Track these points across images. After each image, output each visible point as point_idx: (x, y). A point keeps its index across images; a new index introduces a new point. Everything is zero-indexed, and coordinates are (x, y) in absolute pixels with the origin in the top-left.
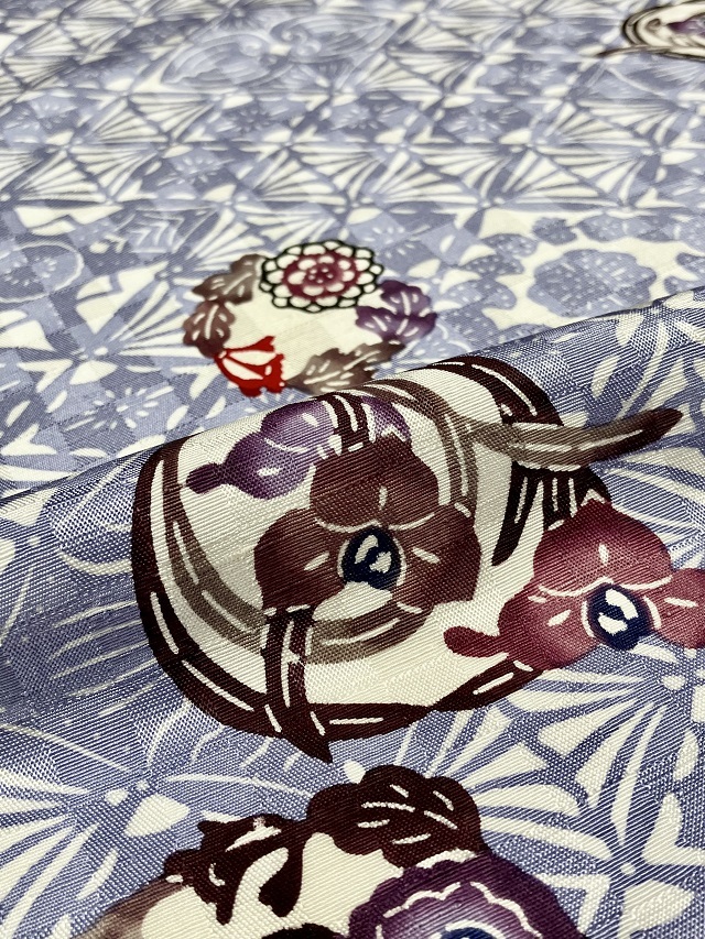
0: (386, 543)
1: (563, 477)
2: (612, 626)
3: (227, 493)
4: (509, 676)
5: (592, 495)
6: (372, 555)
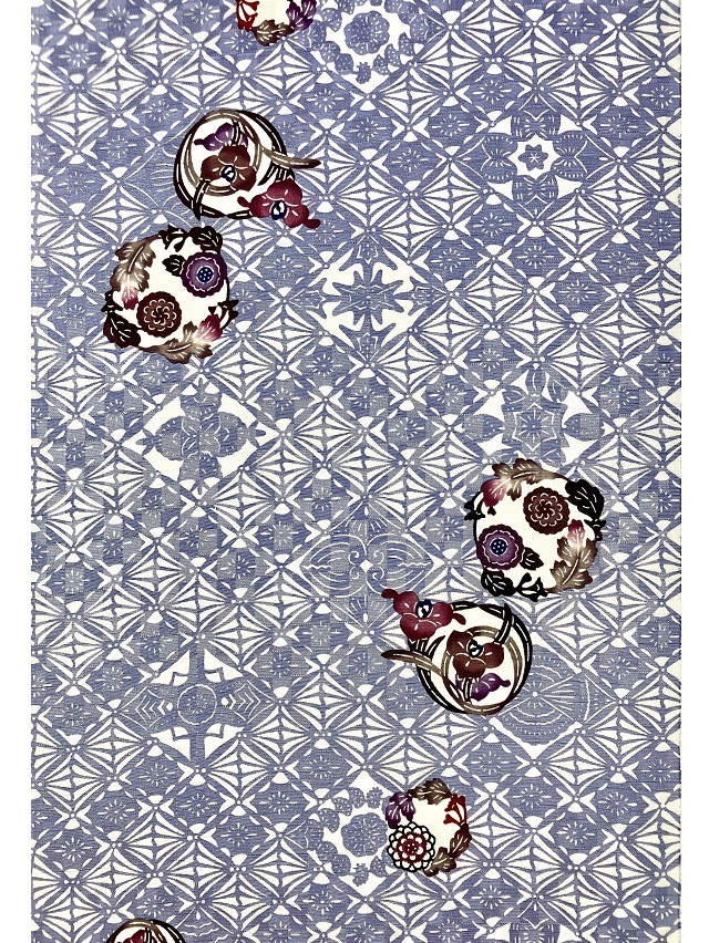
0: (233, 171)
1: (284, 169)
2: (276, 212)
3: (202, 146)
4: (246, 215)
5: (290, 176)
6: (229, 172)
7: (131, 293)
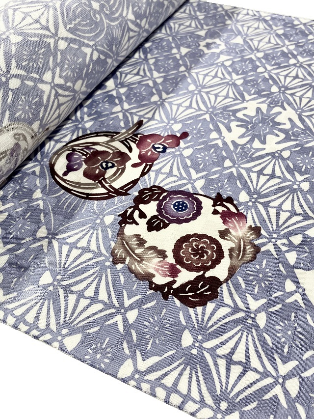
1: (131, 137)
2: (160, 150)
4: (148, 166)
5: (139, 136)
7: (162, 266)
